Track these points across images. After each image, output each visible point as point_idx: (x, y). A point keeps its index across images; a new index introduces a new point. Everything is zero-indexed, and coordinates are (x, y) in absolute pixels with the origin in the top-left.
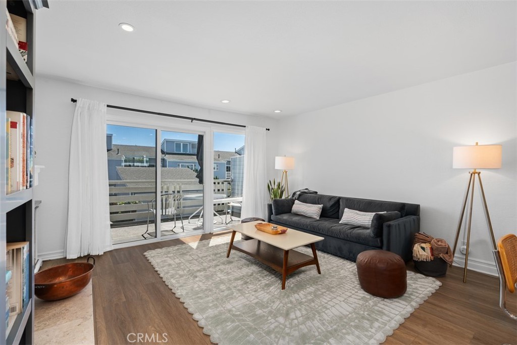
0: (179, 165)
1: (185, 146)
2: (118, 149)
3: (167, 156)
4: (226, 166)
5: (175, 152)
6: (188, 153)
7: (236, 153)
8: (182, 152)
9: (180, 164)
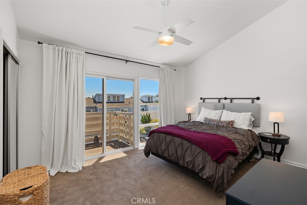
3: (98, 104)
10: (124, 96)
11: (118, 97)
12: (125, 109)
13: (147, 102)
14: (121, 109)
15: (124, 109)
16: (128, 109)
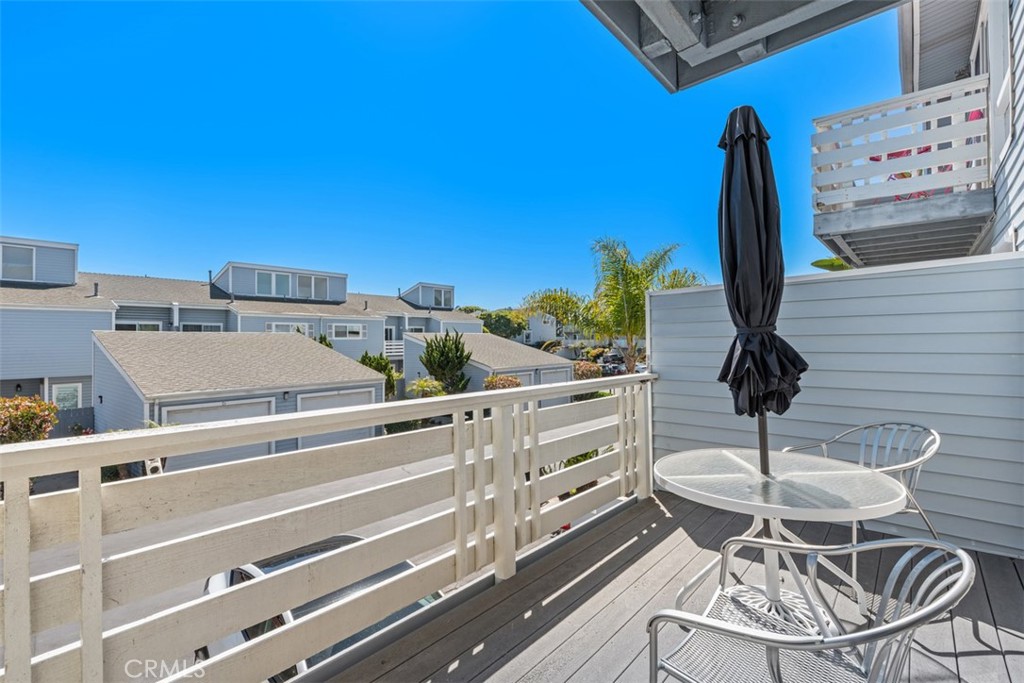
0: (269, 327)
1: (282, 280)
2: (96, 285)
3: (236, 303)
4: (385, 327)
5: (257, 295)
6: (290, 296)
7: (400, 298)
8: (274, 294)
9: (274, 324)
10: (343, 280)
11: (321, 281)
12: (351, 327)
13: (433, 309)
14: (334, 325)
15: (348, 325)
16: (364, 328)
